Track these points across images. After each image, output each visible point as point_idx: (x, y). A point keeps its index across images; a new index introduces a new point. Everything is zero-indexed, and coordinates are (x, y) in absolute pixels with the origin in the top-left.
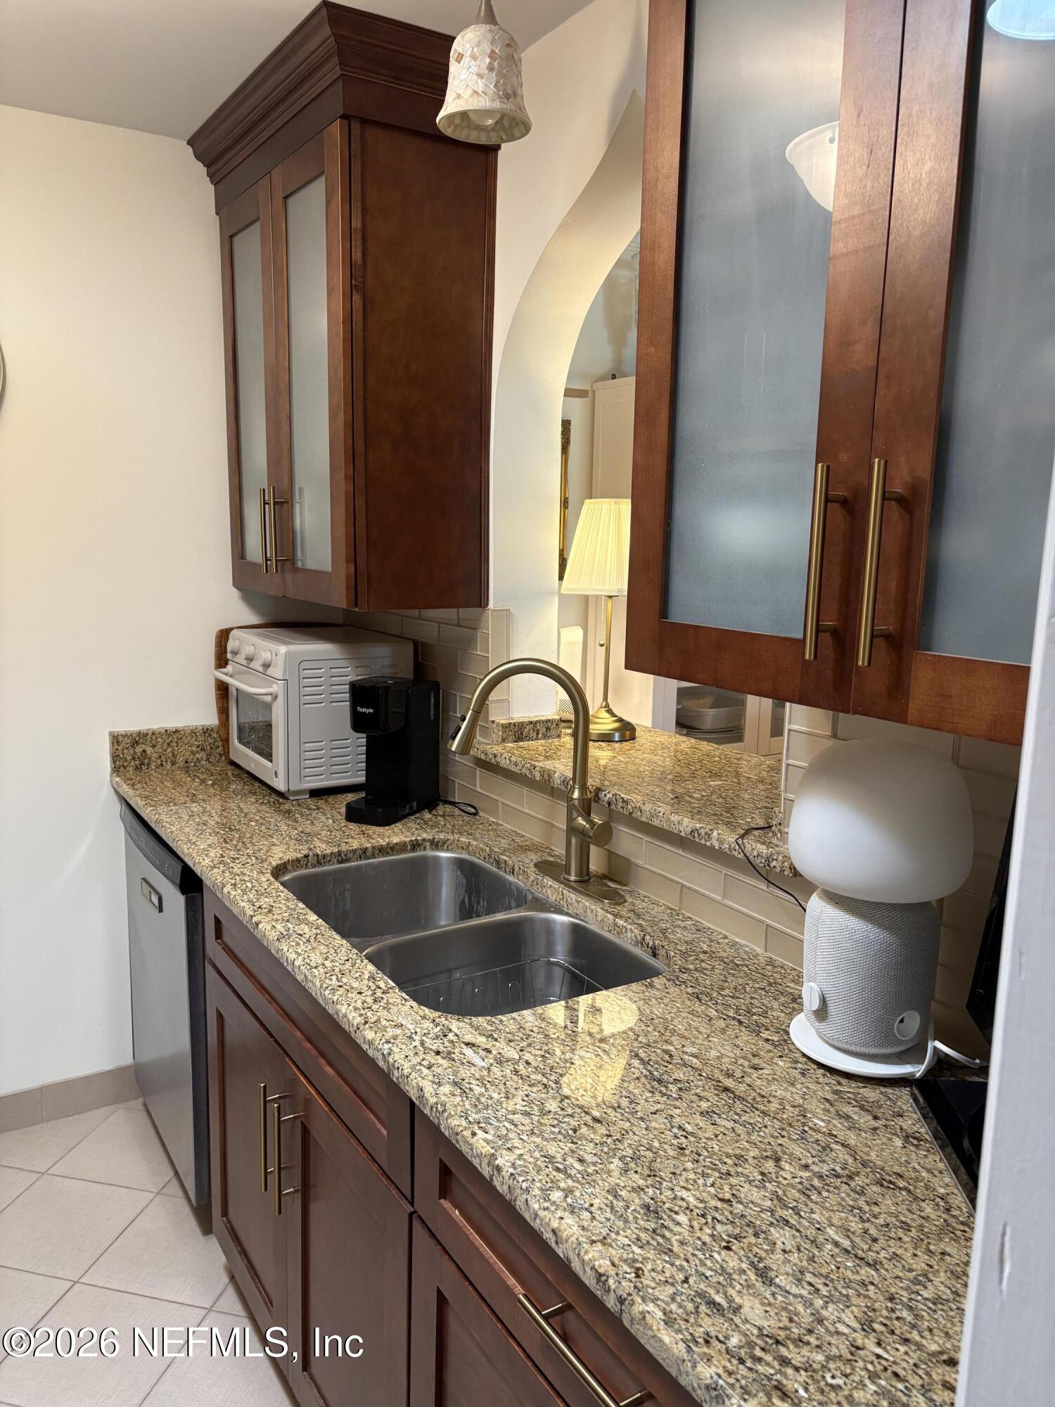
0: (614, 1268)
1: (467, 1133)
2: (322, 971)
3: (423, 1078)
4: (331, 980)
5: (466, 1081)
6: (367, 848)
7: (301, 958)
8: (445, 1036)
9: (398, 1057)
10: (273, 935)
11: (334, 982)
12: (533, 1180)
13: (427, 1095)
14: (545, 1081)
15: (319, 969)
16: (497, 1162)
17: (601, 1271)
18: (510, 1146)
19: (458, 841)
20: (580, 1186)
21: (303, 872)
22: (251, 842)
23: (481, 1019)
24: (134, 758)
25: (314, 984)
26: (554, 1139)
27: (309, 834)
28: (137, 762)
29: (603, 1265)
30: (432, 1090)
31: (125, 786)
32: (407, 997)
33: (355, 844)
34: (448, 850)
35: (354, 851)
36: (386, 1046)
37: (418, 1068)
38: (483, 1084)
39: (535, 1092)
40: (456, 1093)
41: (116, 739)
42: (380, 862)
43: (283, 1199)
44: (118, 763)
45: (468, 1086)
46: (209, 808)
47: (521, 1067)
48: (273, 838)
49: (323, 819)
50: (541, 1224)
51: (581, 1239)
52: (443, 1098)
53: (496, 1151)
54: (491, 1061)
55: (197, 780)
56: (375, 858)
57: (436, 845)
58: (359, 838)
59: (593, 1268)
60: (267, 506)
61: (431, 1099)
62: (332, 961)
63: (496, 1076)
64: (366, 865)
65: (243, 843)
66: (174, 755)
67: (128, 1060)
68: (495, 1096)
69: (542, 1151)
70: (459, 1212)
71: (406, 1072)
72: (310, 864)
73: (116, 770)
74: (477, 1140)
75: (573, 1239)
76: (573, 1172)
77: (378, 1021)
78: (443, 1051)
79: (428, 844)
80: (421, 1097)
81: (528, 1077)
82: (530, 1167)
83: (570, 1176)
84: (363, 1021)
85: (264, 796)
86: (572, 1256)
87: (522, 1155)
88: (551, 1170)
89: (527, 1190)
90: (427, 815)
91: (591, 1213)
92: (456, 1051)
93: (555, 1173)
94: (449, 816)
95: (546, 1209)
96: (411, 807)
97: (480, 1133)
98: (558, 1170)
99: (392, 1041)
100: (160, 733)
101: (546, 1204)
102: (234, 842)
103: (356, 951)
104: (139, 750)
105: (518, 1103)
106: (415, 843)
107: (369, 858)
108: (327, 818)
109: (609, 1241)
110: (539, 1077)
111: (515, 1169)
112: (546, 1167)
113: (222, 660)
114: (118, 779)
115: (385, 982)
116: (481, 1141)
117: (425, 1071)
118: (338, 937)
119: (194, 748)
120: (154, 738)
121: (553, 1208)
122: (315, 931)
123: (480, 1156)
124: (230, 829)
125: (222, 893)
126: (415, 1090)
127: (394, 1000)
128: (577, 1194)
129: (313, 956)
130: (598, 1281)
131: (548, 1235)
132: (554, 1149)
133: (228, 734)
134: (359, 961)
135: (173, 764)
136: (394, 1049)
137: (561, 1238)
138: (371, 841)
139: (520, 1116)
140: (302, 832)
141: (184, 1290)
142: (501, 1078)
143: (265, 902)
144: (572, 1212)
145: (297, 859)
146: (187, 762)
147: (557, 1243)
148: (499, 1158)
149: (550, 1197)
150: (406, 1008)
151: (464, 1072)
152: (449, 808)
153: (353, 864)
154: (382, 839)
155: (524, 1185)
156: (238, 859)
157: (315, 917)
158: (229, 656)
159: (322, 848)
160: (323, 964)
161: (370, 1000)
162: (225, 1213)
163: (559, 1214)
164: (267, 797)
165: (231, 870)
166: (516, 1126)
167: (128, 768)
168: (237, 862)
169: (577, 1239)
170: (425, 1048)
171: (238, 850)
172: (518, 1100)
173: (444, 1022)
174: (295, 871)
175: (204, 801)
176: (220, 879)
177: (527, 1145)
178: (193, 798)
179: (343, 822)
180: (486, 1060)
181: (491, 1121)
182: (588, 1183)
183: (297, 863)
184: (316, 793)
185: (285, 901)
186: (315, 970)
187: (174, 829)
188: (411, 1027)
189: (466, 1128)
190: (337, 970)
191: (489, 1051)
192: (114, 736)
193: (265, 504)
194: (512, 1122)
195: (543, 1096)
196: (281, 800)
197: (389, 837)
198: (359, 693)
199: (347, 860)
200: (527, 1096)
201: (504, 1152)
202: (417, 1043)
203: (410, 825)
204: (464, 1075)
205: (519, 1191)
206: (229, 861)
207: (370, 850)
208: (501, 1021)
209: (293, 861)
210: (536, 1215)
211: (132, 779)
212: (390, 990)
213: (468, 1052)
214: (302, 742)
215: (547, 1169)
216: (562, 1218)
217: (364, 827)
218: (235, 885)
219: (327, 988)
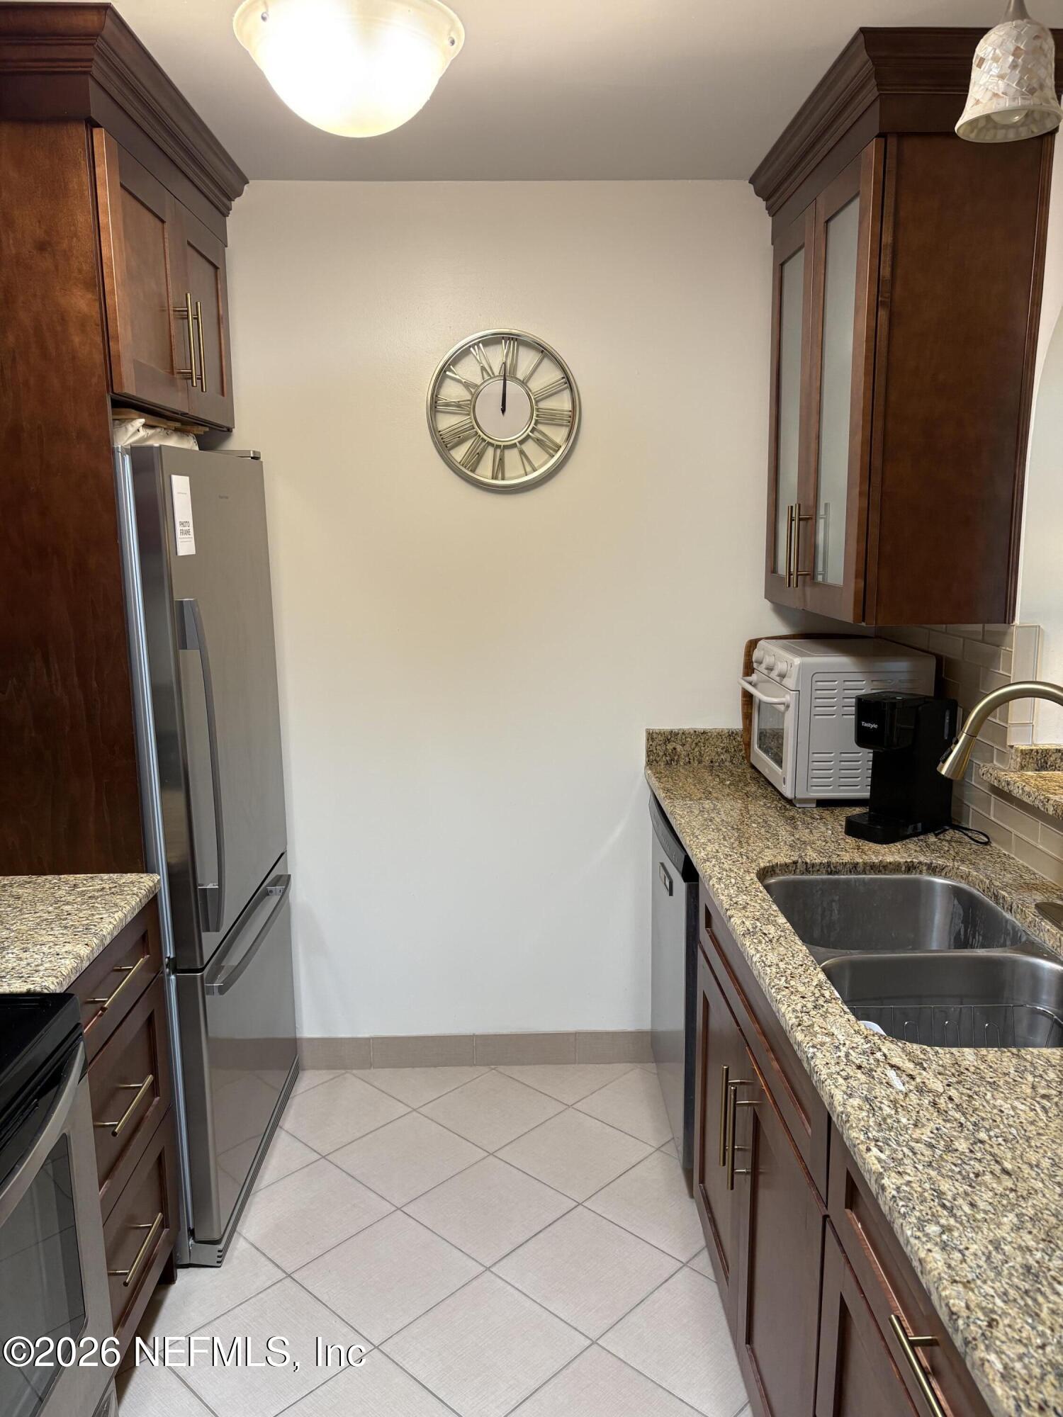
0: (967, 1311)
1: (863, 1147)
2: (774, 970)
3: (836, 1087)
4: (780, 980)
5: (879, 1100)
6: (858, 863)
7: (758, 955)
8: (872, 1053)
9: (819, 1062)
10: (740, 930)
11: (782, 982)
12: (914, 1208)
13: (836, 1103)
14: (963, 1120)
15: (772, 968)
16: (883, 1181)
17: (954, 1309)
18: (901, 1170)
19: (958, 868)
20: (961, 1228)
21: (792, 877)
22: (747, 842)
23: (915, 1046)
24: (665, 754)
25: (764, 980)
26: (950, 1177)
27: (804, 843)
28: (668, 758)
29: (958, 1305)
30: (841, 1100)
31: (653, 778)
32: (848, 1010)
33: (846, 858)
34: (946, 877)
35: (845, 865)
36: (811, 1050)
37: (835, 1076)
38: (895, 1106)
39: (947, 1129)
40: (864, 1108)
41: (651, 736)
42: (871, 879)
43: (735, 1176)
44: (651, 757)
45: (878, 1104)
46: (719, 806)
47: (942, 1101)
48: (768, 841)
49: (823, 829)
50: (911, 1252)
51: (943, 1275)
52: (849, 1109)
53: (885, 1171)
54: (912, 1088)
55: (718, 779)
56: (865, 874)
57: (933, 870)
58: (852, 852)
59: (947, 1305)
60: (793, 522)
61: (839, 1108)
62: (787, 963)
63: (910, 1103)
64: (856, 880)
65: (740, 842)
66: (701, 755)
67: (646, 1026)
68: (904, 1121)
69: (933, 1184)
70: (861, 1225)
71: (822, 1077)
72: (798, 870)
73: (650, 763)
74: (870, 1156)
75: (936, 1273)
76: (959, 1213)
77: (812, 1026)
78: (866, 1067)
79: (925, 868)
80: (831, 1104)
81: (946, 1112)
82: (915, 1195)
83: (954, 1216)
84: (797, 1023)
85: (773, 801)
86: (933, 1290)
87: (910, 1182)
88: (936, 1204)
89: (904, 1216)
90: (932, 839)
91: (963, 1255)
92: (879, 1070)
93: (939, 1208)
94: (956, 842)
95: (918, 1238)
96: (915, 828)
97: (875, 1151)
98: (944, 1206)
99: (818, 1047)
100: (689, 733)
101: (918, 1234)
102: (732, 840)
103: (813, 958)
104: (670, 747)
105: (926, 1134)
106: (910, 865)
107: (859, 873)
108: (827, 829)
109: (973, 1286)
110: (958, 1115)
111: (898, 1192)
112: (932, 1200)
113: (749, 669)
114: (649, 772)
115: (830, 991)
116: (873, 1158)
117: (841, 1081)
118: (800, 942)
119: (719, 750)
120: (684, 737)
121: (924, 1239)
122: (780, 933)
123: (870, 1171)
124: (732, 827)
125: (708, 884)
126: (828, 1096)
127: (834, 1010)
128: (956, 1234)
129: (770, 956)
130: (951, 1319)
131: (915, 1264)
132: (947, 1186)
133: (750, 739)
134: (812, 968)
135: (700, 762)
136: (819, 1054)
137: (926, 1268)
138: (864, 856)
139: (923, 1146)
140: (798, 839)
141: (666, 1240)
142: (916, 1106)
143: (742, 899)
144: (943, 1249)
145: (786, 864)
146: (712, 762)
147: (922, 1273)
148: (886, 1178)
149: (925, 1229)
150: (843, 1020)
151: (880, 1091)
152: (958, 834)
153: (842, 877)
154: (876, 856)
155: (903, 1210)
156: (731, 856)
157: (785, 920)
158: (755, 665)
159: (812, 856)
160: (777, 965)
161: (810, 1005)
162: (702, 1180)
163: (929, 1246)
164: (775, 802)
165: (721, 865)
166: (915, 1154)
167: (660, 763)
168: (729, 858)
169: (939, 1274)
170: (848, 1060)
171: (733, 848)
172: (927, 1131)
173: (876, 1041)
174: (783, 875)
175: (717, 798)
176: (709, 872)
177: (920, 1175)
178: (708, 794)
179: (842, 835)
180: (907, 1085)
181: (890, 1143)
182: (971, 1227)
183: (785, 868)
184: (823, 803)
185: (762, 902)
186: (767, 968)
187: (683, 821)
188: (842, 1038)
189: (862, 1142)
190: (789, 972)
191: (913, 1078)
192: (649, 734)
193: (792, 520)
194: (912, 1149)
195: (955, 1134)
196: (788, 806)
197: (883, 856)
198: (866, 708)
199: (837, 873)
200: (937, 1129)
201: (893, 1174)
202: (842, 1054)
203: (911, 846)
204: (878, 1094)
205: (896, 1214)
206: (722, 857)
207: (861, 865)
208: (937, 1053)
209: (781, 865)
210: (908, 1242)
211: (661, 773)
212: (833, 1001)
213: (891, 1074)
214: (811, 752)
215: (932, 1203)
216: (929, 1251)
217: (861, 842)
218: (720, 879)
219: (774, 986)
